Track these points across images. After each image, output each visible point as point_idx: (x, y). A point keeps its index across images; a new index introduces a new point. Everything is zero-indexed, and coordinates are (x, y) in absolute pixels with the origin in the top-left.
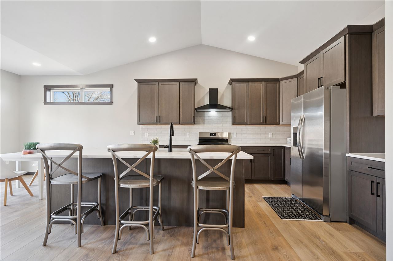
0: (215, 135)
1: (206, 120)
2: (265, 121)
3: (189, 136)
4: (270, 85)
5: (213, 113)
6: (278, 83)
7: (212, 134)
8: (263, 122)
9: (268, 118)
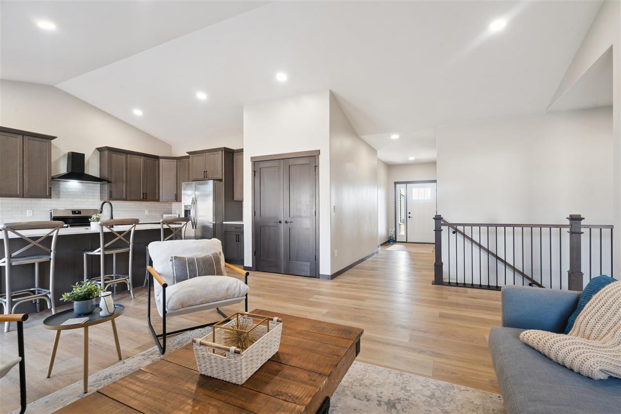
0: (79, 212)
1: (61, 193)
2: (145, 198)
3: (32, 215)
4: (150, 161)
5: (73, 184)
6: (158, 159)
7: (74, 212)
8: (143, 198)
9: (148, 195)
